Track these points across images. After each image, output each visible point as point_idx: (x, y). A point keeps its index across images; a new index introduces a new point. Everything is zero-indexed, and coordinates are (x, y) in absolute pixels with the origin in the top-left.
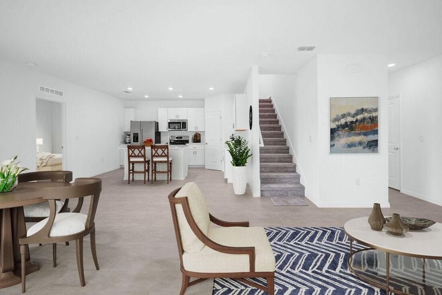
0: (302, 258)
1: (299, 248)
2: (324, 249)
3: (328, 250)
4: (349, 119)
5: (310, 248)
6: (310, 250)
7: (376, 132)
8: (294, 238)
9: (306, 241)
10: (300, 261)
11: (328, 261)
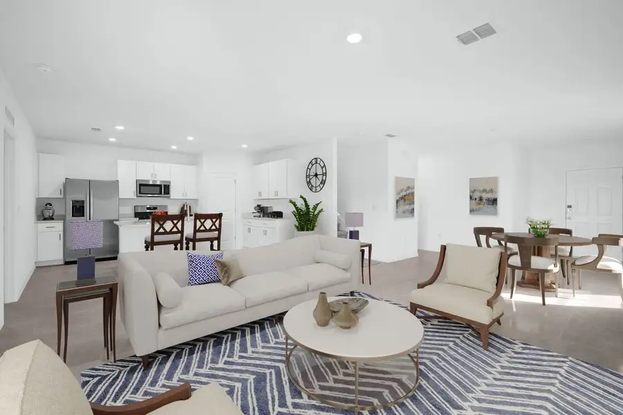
0: (249, 391)
1: (236, 371)
2: (267, 360)
3: (274, 361)
4: (404, 193)
5: (249, 365)
6: (251, 369)
7: (413, 203)
8: (220, 353)
9: (239, 354)
10: (249, 398)
11: (284, 383)
